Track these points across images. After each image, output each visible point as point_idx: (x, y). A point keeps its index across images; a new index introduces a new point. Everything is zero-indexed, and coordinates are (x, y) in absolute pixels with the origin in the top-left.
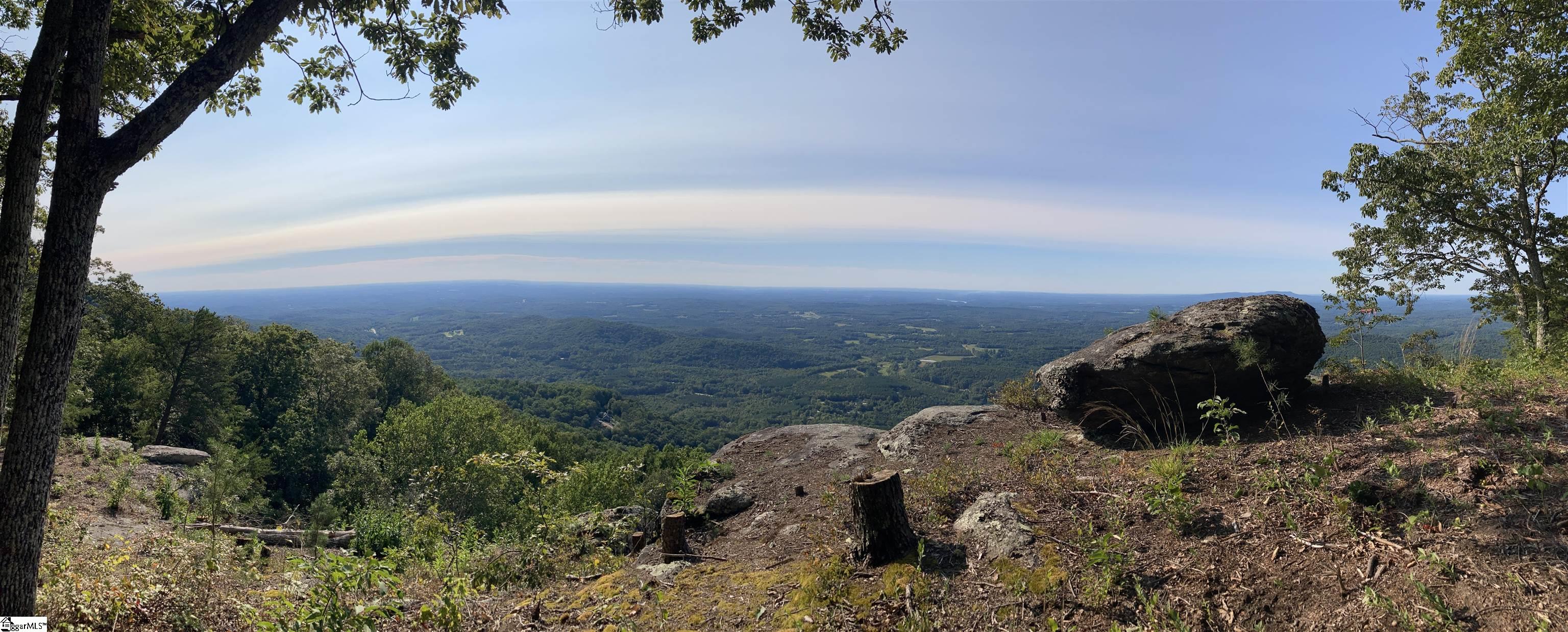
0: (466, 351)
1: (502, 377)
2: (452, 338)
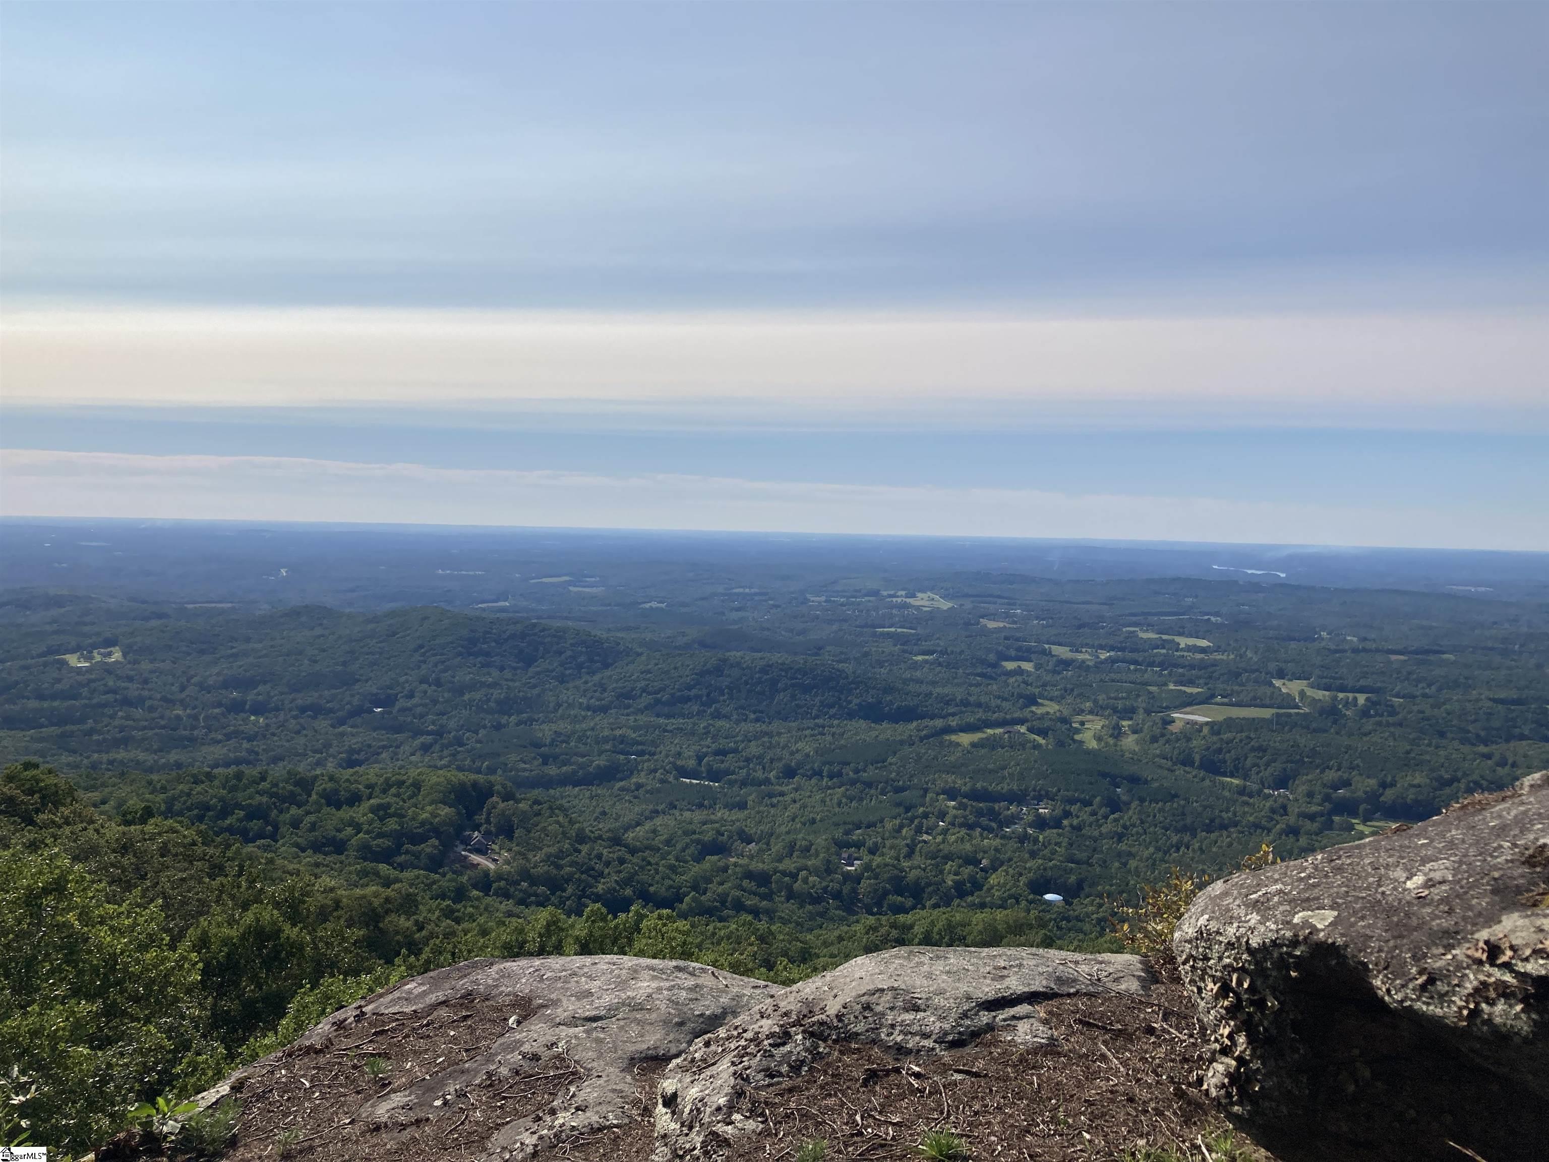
0: (127, 702)
1: (227, 765)
2: (89, 670)
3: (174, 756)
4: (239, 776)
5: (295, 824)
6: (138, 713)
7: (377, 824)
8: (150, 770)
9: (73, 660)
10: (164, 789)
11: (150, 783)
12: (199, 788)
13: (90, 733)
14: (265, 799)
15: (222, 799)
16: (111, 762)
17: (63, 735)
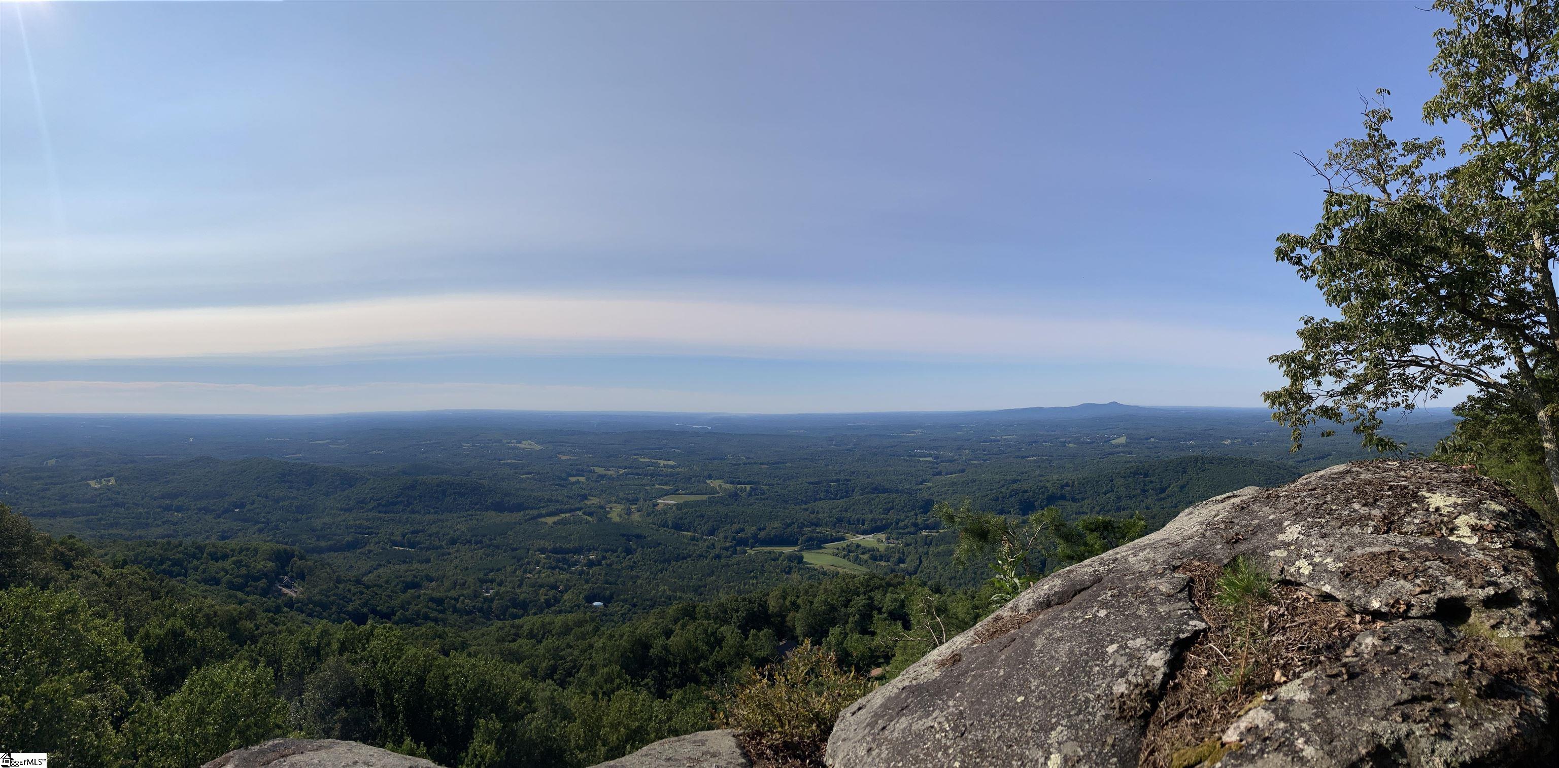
0: (117, 505)
1: (163, 538)
2: (100, 488)
3: (138, 533)
4: (169, 543)
5: (196, 569)
6: (122, 510)
7: (236, 570)
8: (127, 539)
9: (94, 484)
10: (133, 549)
11: (127, 546)
12: (149, 549)
13: (100, 520)
14: (181, 556)
15: (160, 555)
16: (109, 535)
17: (87, 521)
